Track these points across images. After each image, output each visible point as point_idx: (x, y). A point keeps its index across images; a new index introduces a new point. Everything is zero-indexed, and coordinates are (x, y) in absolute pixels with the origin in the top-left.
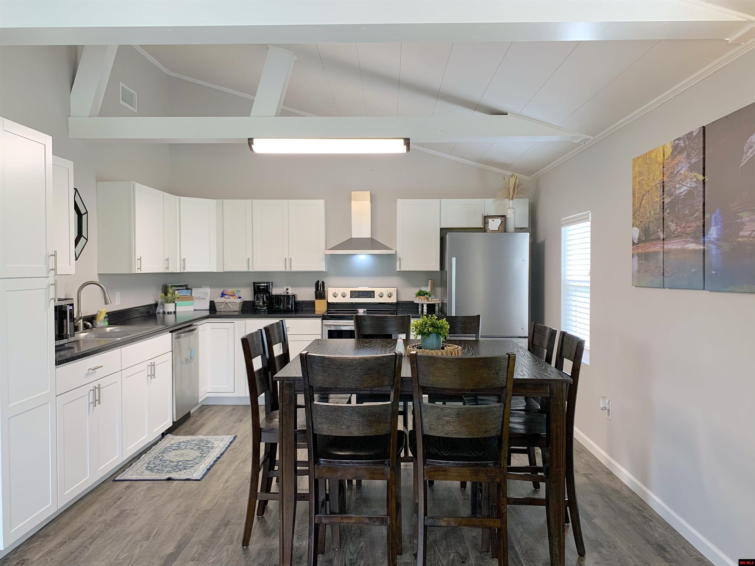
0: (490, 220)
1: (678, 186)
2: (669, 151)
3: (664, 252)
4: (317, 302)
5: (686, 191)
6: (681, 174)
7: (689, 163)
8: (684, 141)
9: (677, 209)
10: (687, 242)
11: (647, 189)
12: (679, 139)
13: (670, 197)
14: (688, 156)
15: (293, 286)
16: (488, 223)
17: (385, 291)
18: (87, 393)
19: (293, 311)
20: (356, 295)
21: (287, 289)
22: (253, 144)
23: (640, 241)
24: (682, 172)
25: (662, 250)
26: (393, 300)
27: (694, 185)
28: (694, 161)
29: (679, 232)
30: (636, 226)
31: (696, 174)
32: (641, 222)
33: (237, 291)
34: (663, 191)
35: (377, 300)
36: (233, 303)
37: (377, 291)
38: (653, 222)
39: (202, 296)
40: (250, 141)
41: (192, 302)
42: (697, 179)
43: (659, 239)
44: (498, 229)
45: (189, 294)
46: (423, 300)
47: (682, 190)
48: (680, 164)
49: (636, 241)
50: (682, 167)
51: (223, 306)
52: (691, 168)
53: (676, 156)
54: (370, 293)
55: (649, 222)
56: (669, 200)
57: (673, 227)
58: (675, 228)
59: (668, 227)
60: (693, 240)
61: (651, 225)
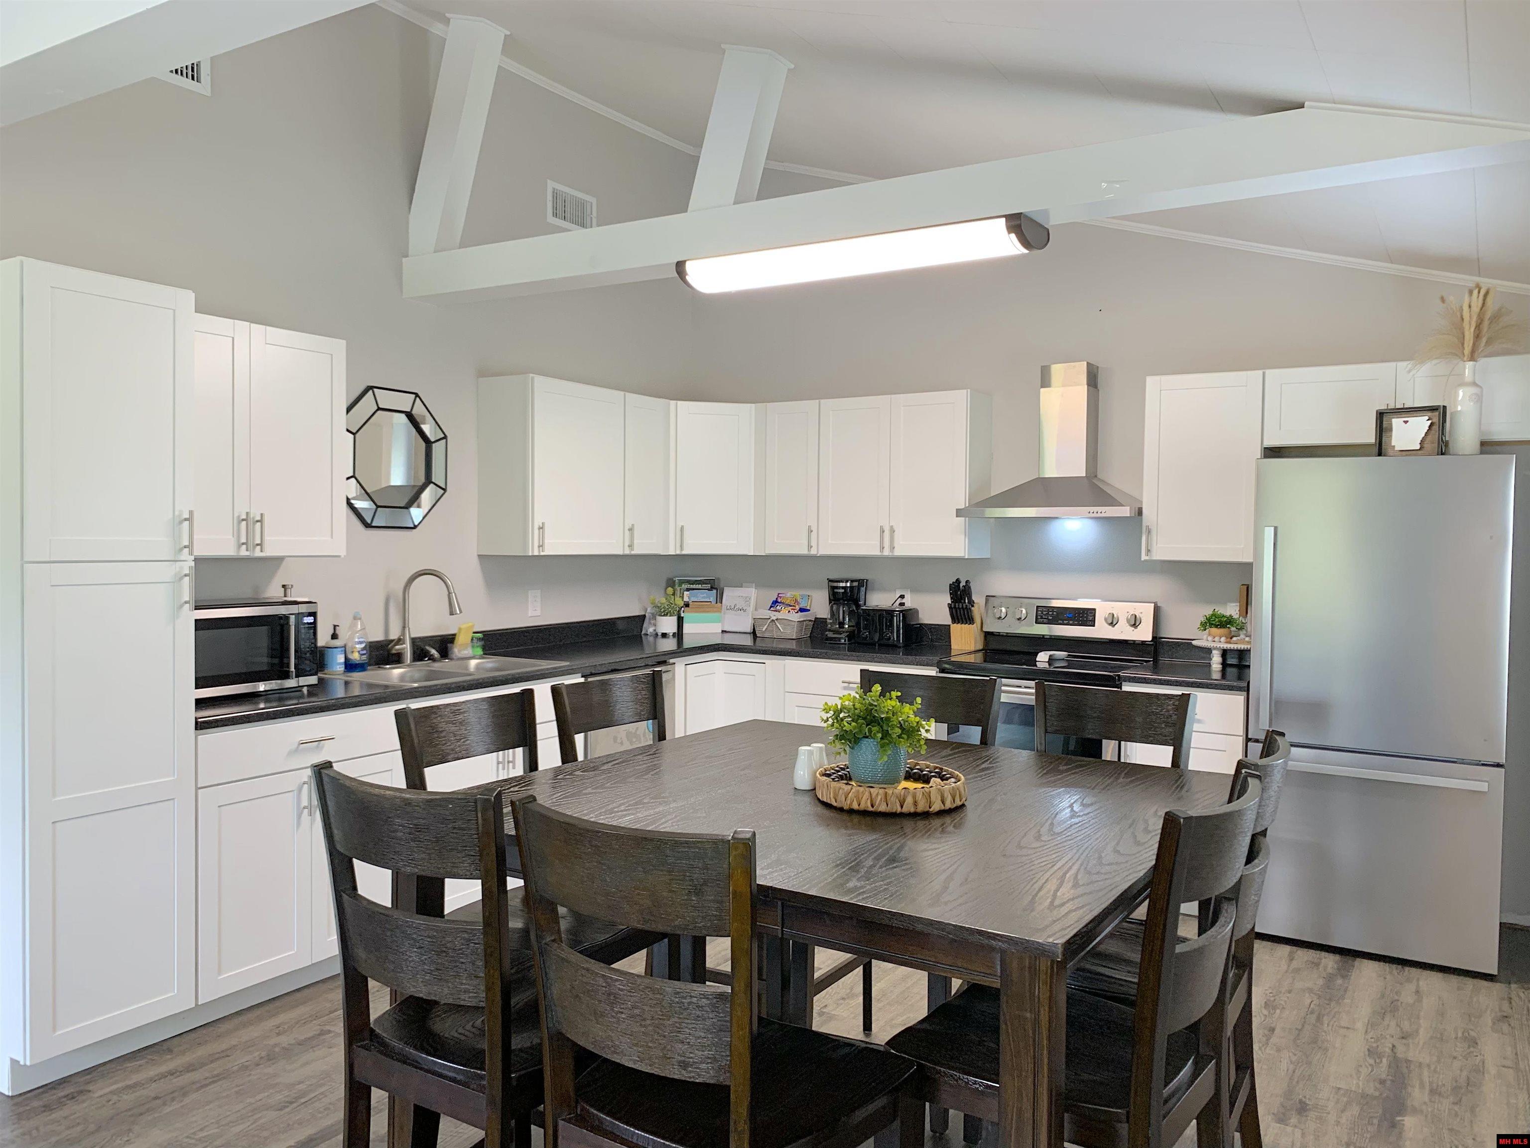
0: (1397, 423)
4: (957, 631)
15: (915, 590)
16: (1391, 430)
17: (1123, 610)
18: (294, 787)
19: (900, 647)
20: (1050, 618)
21: (902, 597)
22: (687, 274)
26: (1144, 634)
33: (802, 597)
35: (1100, 631)
36: (786, 621)
37: (1102, 609)
39: (741, 604)
40: (680, 267)
41: (716, 615)
44: (1418, 448)
45: (713, 599)
46: (1217, 639)
51: (765, 627)
54: (1084, 612)
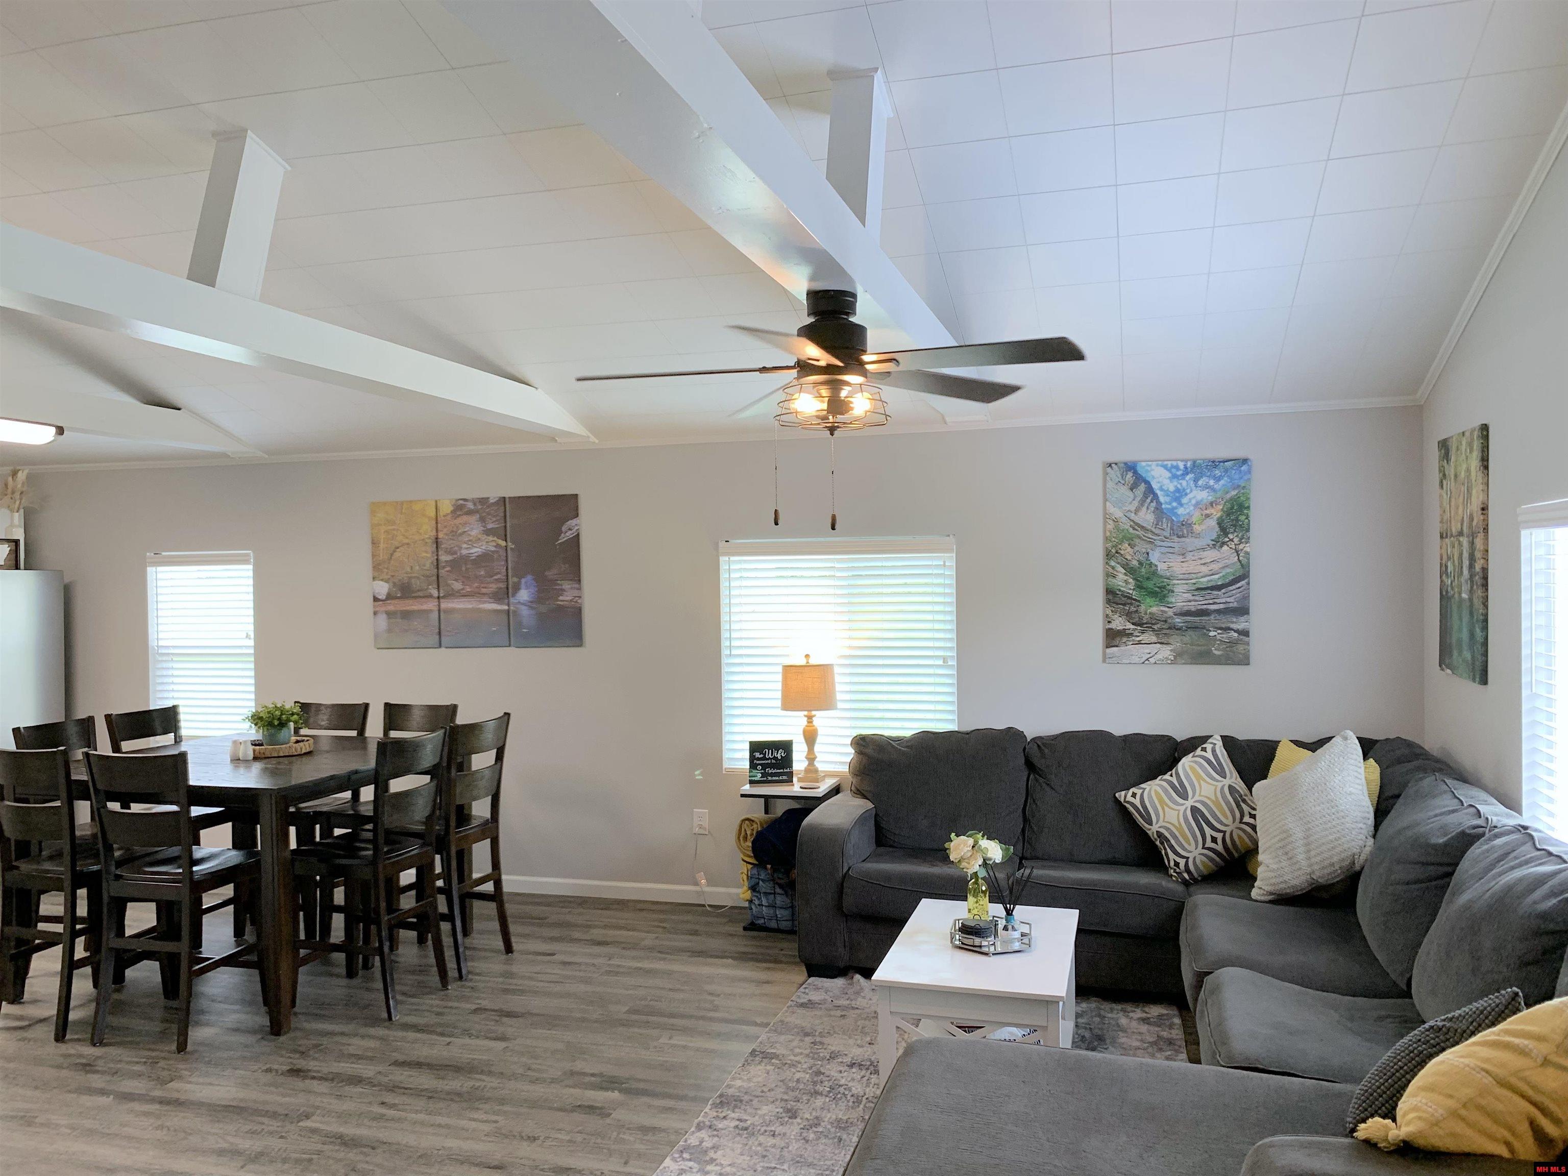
1: (465, 546)
2: (446, 508)
3: (439, 610)
5: (480, 554)
6: (469, 535)
7: (484, 527)
8: (475, 504)
9: (464, 569)
10: (485, 602)
11: (406, 541)
12: (465, 500)
13: (452, 554)
14: (482, 520)
23: (389, 597)
24: (474, 533)
25: (436, 609)
27: (493, 549)
28: (490, 526)
29: (468, 592)
30: (382, 580)
31: (495, 538)
32: (393, 576)
34: (437, 547)
38: (418, 578)
42: (498, 544)
43: (431, 596)
47: (472, 551)
48: (468, 525)
49: (382, 596)
50: (472, 529)
52: (488, 532)
53: (460, 515)
55: (410, 578)
56: (449, 558)
57: (457, 586)
58: (462, 587)
59: (448, 585)
60: (491, 600)
61: (413, 581)
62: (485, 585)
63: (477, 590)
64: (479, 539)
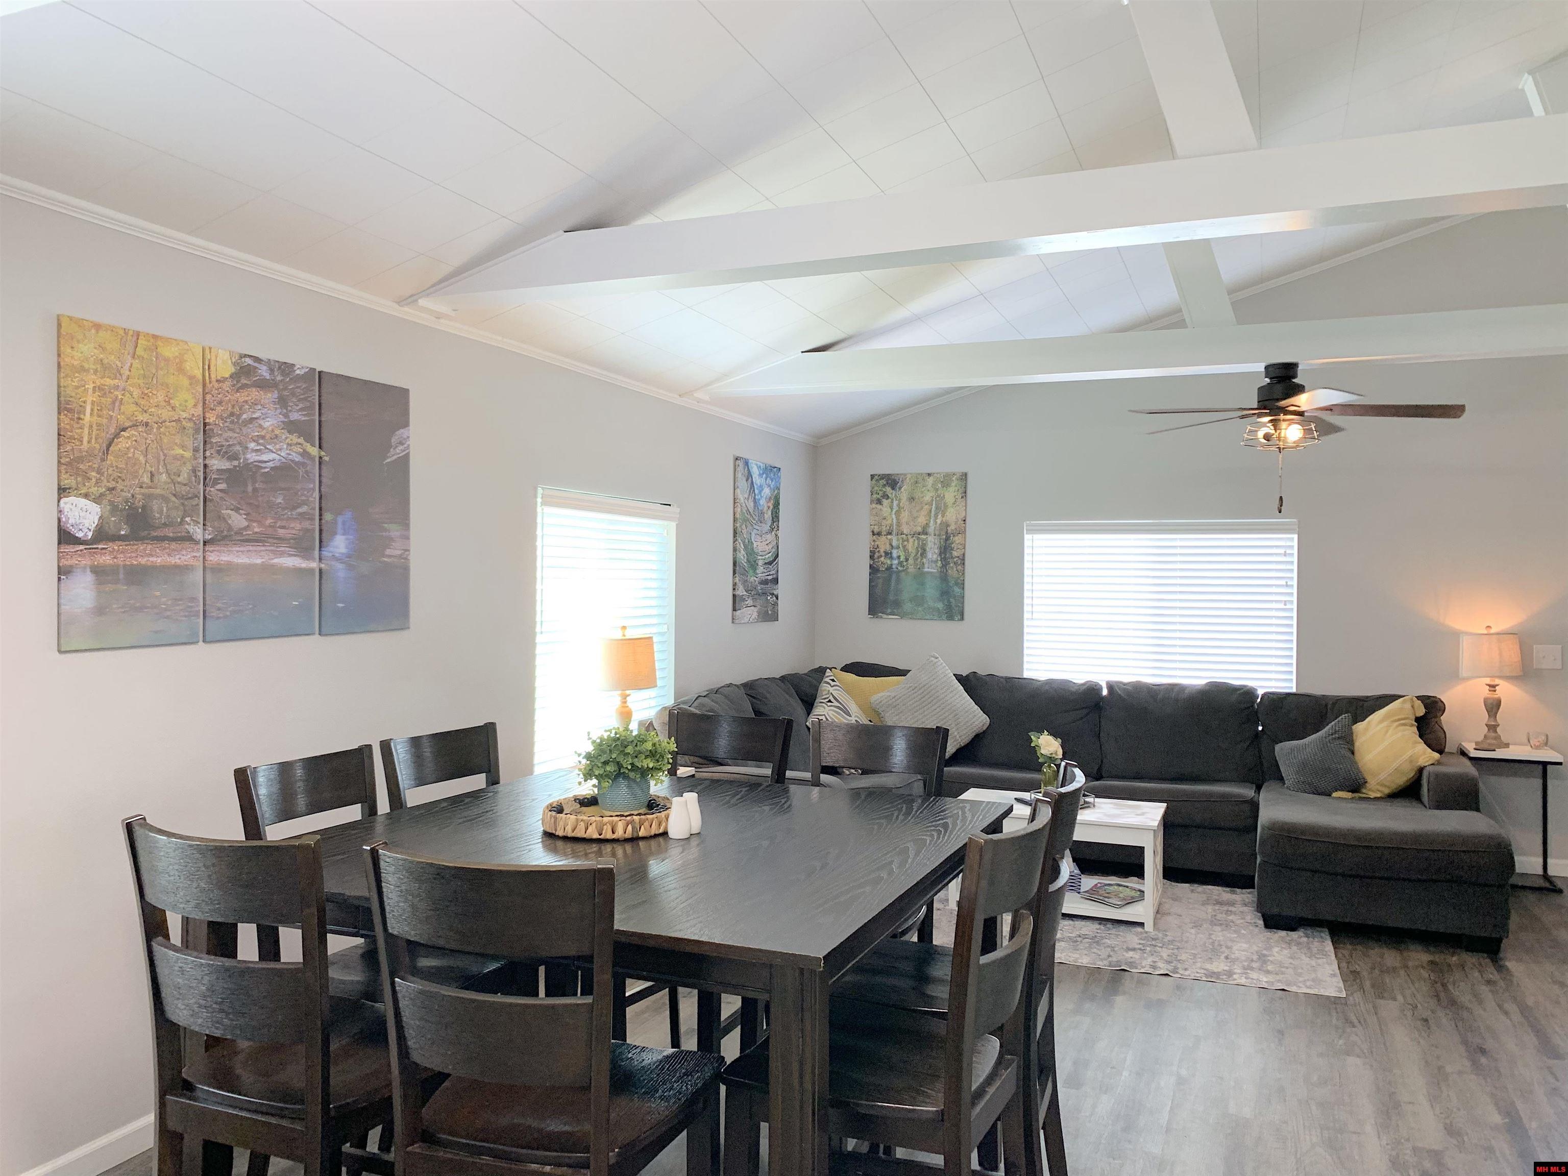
1: (252, 445)
2: (224, 368)
3: (201, 567)
5: (278, 464)
6: (261, 426)
7: (286, 416)
8: (272, 371)
9: (250, 488)
10: (282, 554)
11: (142, 417)
12: (257, 360)
13: (231, 459)
14: (282, 402)
23: (101, 535)
24: (267, 424)
27: (298, 458)
28: (295, 416)
29: (256, 533)
30: (85, 495)
31: (301, 440)
32: (110, 489)
34: (201, 440)
38: (164, 498)
42: (304, 450)
43: (189, 538)
47: (265, 457)
48: (259, 407)
49: (85, 534)
50: (266, 416)
52: (292, 427)
53: (246, 386)
55: (149, 497)
56: (226, 465)
57: (238, 520)
58: (245, 523)
59: (221, 518)
60: (293, 551)
61: (155, 505)
62: (284, 523)
63: (270, 531)
64: (276, 436)
